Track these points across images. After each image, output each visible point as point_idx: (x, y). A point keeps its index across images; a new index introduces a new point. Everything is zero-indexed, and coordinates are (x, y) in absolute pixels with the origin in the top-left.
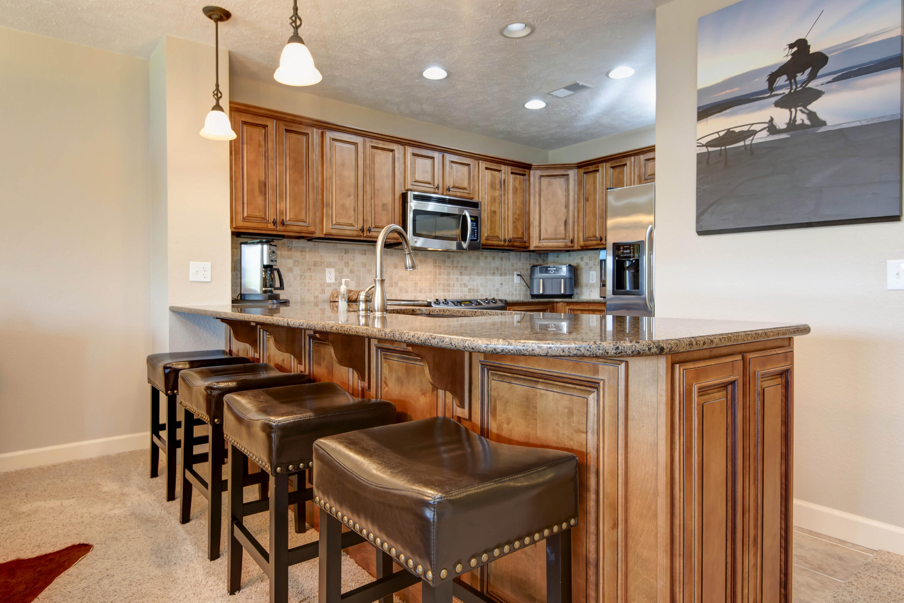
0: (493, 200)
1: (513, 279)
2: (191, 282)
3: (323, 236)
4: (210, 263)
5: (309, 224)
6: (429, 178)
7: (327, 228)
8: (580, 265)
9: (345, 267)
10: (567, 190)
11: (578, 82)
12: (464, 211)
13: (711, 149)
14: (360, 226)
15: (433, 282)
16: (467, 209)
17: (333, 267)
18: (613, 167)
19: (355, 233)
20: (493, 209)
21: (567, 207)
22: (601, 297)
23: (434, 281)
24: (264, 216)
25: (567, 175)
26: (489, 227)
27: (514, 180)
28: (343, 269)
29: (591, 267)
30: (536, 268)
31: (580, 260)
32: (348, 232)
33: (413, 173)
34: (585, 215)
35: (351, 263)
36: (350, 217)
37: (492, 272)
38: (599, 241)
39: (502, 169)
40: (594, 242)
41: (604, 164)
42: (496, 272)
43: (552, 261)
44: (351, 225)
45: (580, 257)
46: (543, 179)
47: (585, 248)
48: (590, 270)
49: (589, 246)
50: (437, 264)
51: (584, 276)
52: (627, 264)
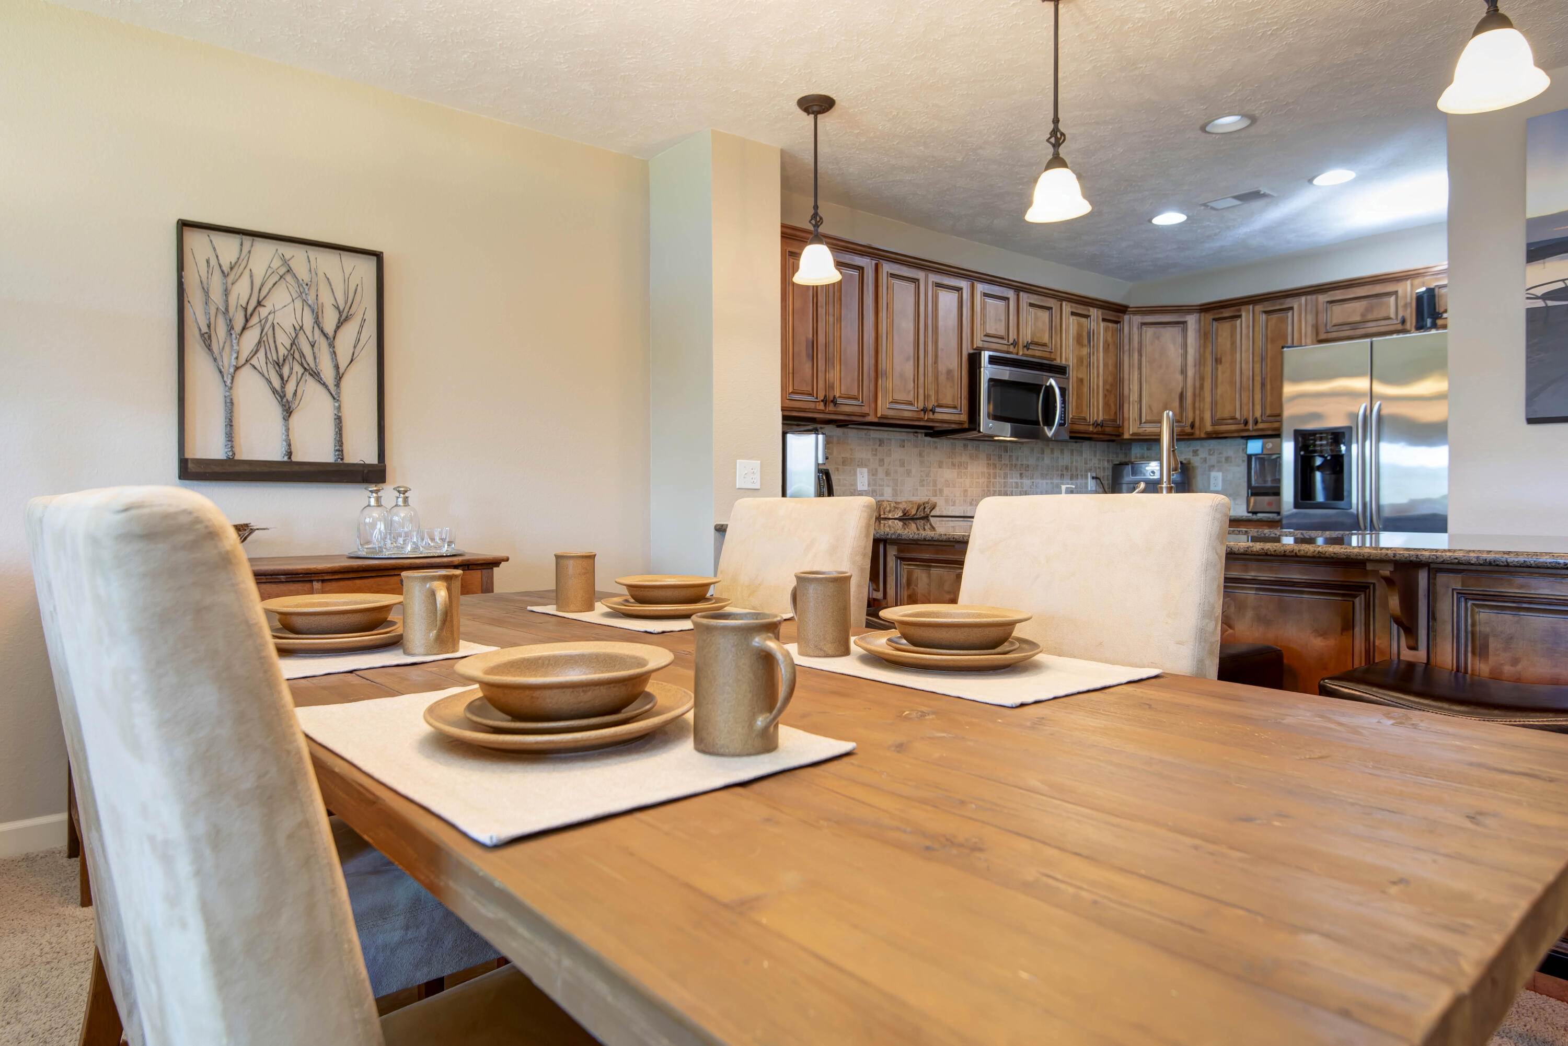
0: (1080, 360)
1: (1086, 484)
2: (739, 489)
3: (876, 420)
4: (759, 462)
5: (862, 402)
6: (1002, 332)
7: (884, 408)
8: (1191, 461)
9: (879, 465)
10: (1185, 345)
11: (1260, 189)
12: (1049, 379)
13: (1550, 303)
14: (921, 406)
15: (986, 489)
16: (1052, 377)
17: (866, 466)
18: (1266, 312)
19: (915, 415)
20: (1080, 376)
21: (1184, 372)
22: (1249, 512)
23: (987, 487)
24: (811, 392)
25: (1186, 322)
26: (1074, 404)
27: (1106, 329)
28: (876, 470)
29: (1213, 466)
30: (1127, 466)
31: (1191, 454)
32: (906, 414)
33: (984, 323)
34: (1215, 385)
35: (887, 460)
36: (909, 392)
37: (1060, 473)
38: (1243, 425)
39: (1091, 314)
40: (1233, 427)
41: (1251, 307)
42: (1065, 473)
43: (1138, 455)
44: (911, 404)
45: (1191, 449)
46: (1144, 328)
47: (1214, 436)
48: (1210, 470)
49: (1222, 433)
50: (992, 462)
51: (1199, 480)
52: (1318, 461)
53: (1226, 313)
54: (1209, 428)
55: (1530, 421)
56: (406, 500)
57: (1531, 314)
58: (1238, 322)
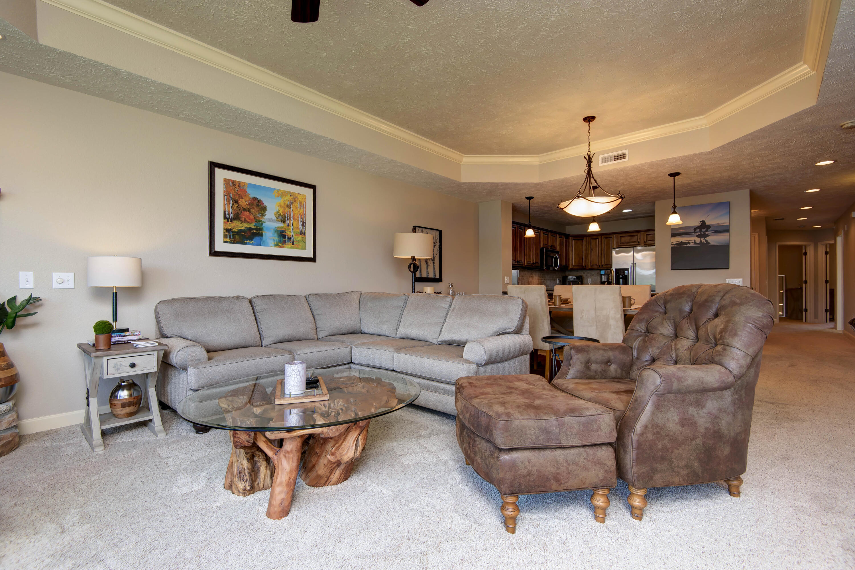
2: (505, 283)
5: (526, 264)
8: (583, 275)
18: (605, 238)
21: (583, 252)
24: (517, 261)
25: (583, 239)
27: (565, 241)
29: (588, 277)
31: (583, 273)
34: (591, 256)
38: (599, 267)
39: (562, 237)
40: (596, 268)
41: (601, 236)
46: (573, 240)
47: (591, 269)
49: (593, 268)
51: (585, 281)
52: (621, 276)
53: (595, 237)
54: (590, 267)
55: (672, 270)
56: (452, 286)
57: (672, 248)
58: (598, 240)
